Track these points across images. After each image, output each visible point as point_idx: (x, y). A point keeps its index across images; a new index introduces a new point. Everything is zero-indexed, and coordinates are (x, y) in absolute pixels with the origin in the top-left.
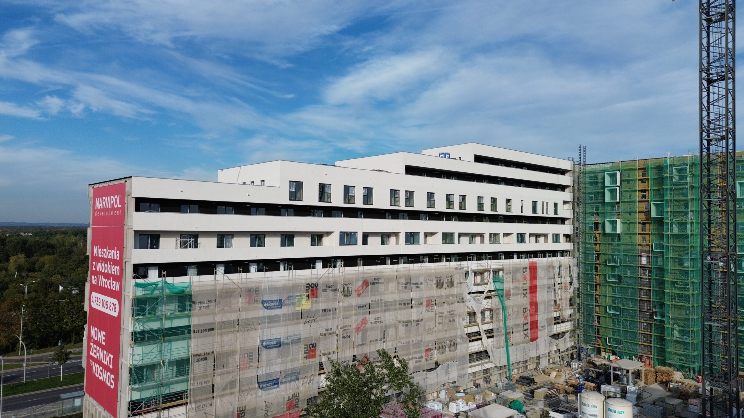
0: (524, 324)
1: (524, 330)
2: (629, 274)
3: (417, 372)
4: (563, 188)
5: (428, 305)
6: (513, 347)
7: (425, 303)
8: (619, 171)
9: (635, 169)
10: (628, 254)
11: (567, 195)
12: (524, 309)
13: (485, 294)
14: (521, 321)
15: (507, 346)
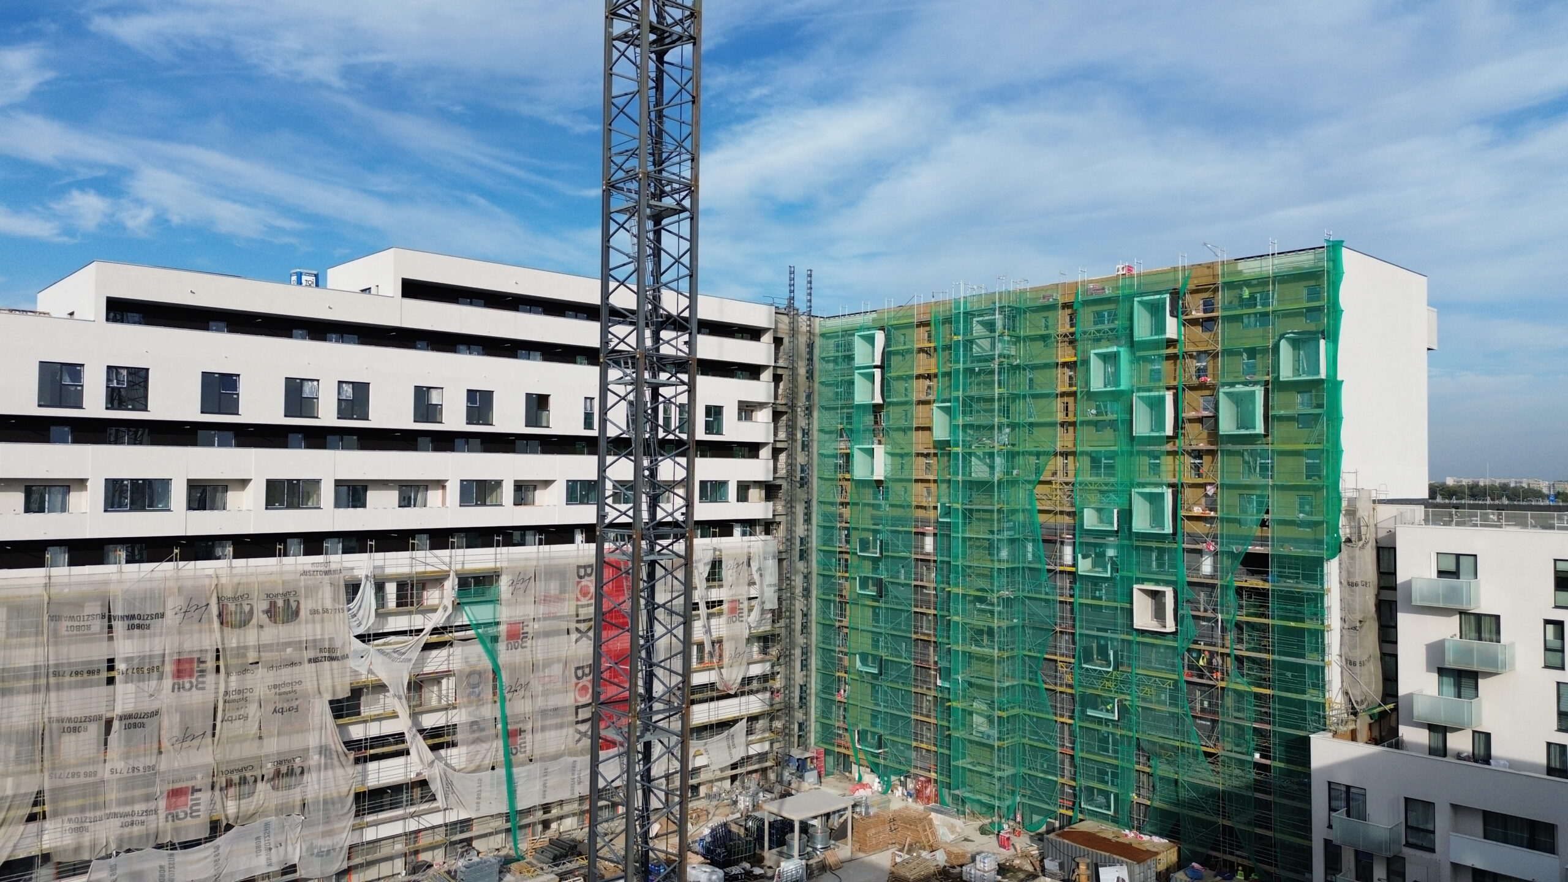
0: (577, 708)
1: (577, 723)
2: (903, 577)
3: (128, 851)
4: (752, 371)
5: (179, 673)
6: (536, 768)
7: (169, 668)
8: (882, 329)
9: (909, 326)
10: (900, 529)
11: (759, 390)
12: (577, 668)
13: (425, 638)
14: (571, 699)
15: (509, 765)
